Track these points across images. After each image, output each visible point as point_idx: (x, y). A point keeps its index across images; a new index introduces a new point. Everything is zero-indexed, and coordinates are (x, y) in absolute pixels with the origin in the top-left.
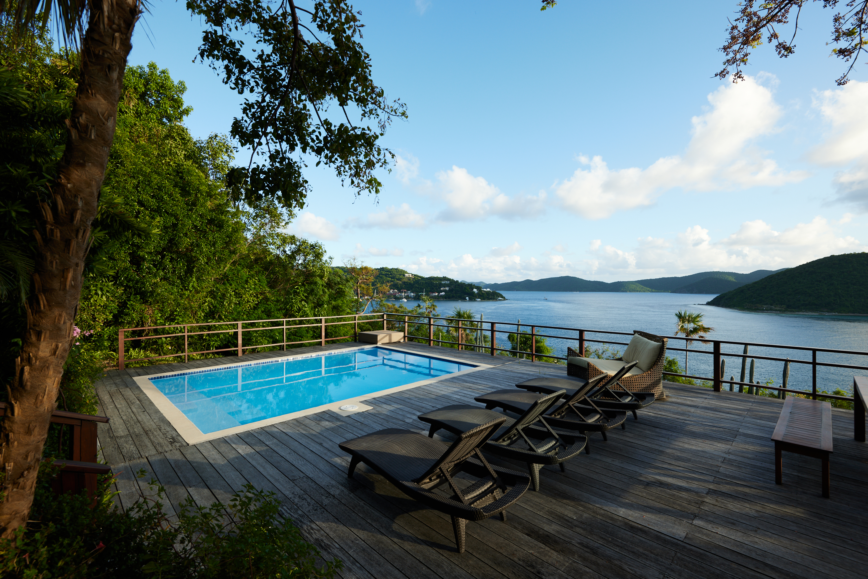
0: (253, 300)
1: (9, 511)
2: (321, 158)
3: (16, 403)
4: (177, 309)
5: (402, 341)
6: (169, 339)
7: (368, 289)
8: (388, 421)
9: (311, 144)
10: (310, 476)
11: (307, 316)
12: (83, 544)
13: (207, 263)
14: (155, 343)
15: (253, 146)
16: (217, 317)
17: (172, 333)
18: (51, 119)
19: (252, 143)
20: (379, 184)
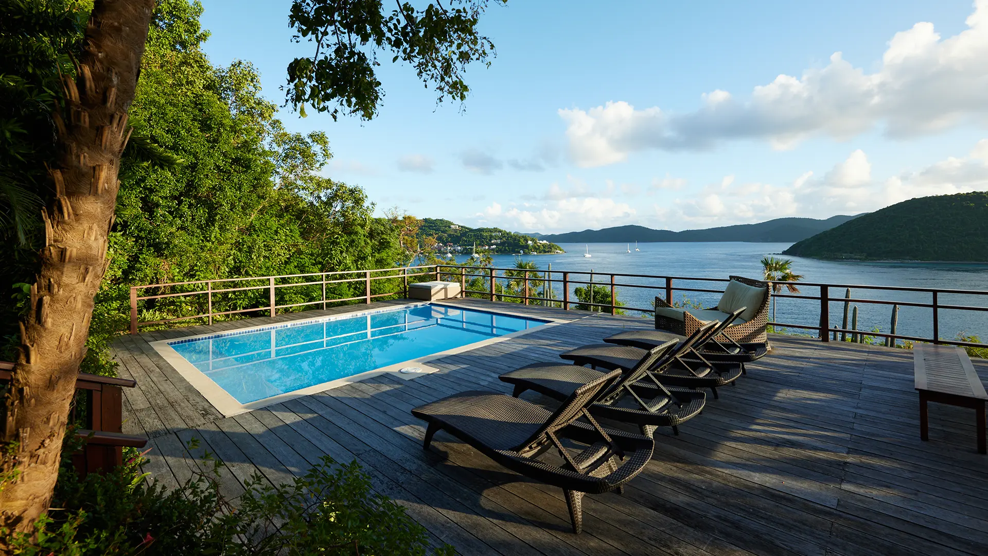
0: (284, 254)
1: (24, 495)
2: (398, 51)
3: (33, 346)
4: (198, 263)
5: (459, 296)
6: (188, 298)
7: (412, 241)
8: (460, 385)
9: (388, 35)
10: (378, 449)
11: (349, 269)
12: (126, 537)
13: (231, 210)
14: (173, 303)
15: (317, 37)
16: (243, 273)
17: (191, 291)
18: (52, 23)
19: (315, 32)
20: (465, 88)
